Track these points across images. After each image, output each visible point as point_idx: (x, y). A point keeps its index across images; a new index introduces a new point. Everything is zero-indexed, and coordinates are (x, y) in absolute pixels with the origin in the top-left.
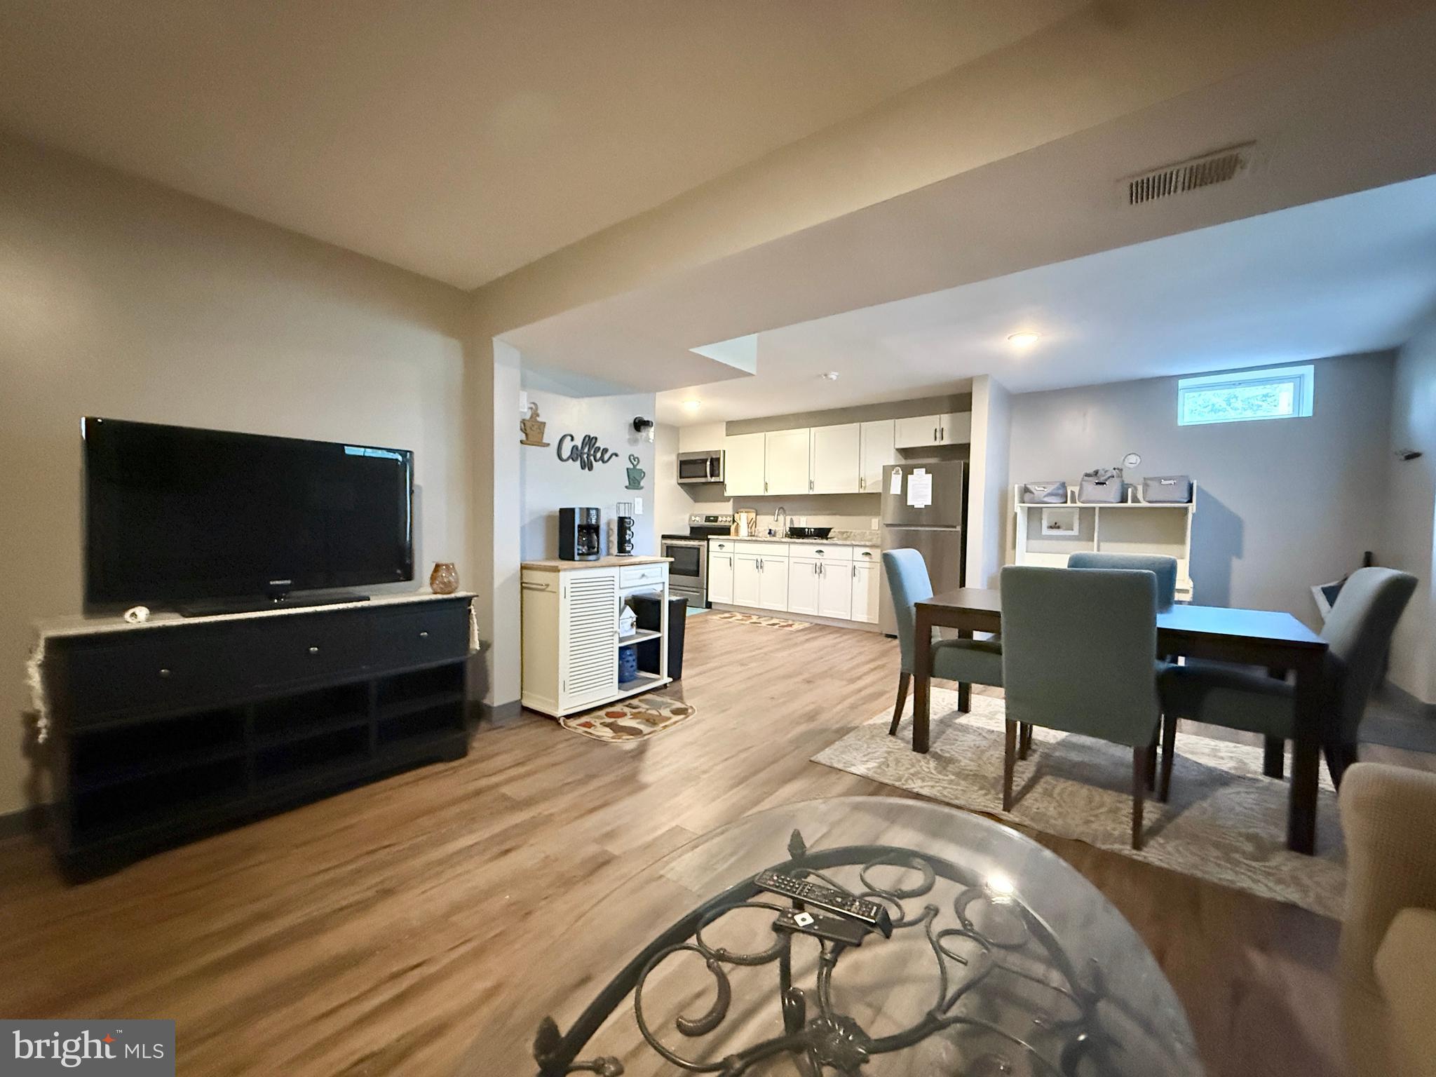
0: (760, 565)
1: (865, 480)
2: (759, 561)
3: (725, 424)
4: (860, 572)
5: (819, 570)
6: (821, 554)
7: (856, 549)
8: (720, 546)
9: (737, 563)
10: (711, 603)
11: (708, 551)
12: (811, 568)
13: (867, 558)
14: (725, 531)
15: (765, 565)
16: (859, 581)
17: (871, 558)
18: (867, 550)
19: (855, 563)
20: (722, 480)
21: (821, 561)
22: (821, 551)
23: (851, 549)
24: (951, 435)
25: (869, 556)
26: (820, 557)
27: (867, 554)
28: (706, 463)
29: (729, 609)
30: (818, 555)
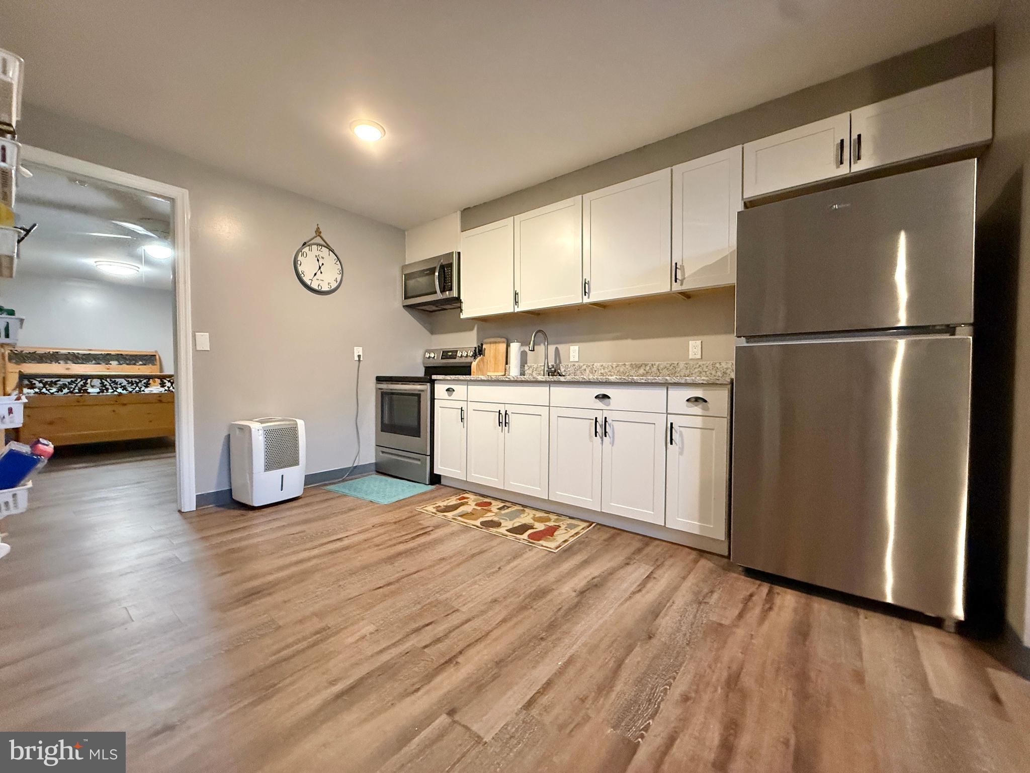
0: (503, 420)
1: (682, 267)
2: (503, 413)
3: (459, 213)
4: (681, 435)
5: (602, 429)
6: (607, 400)
7: (673, 392)
8: (448, 390)
9: (471, 416)
10: (440, 476)
11: (433, 399)
12: (589, 426)
13: (697, 409)
14: (465, 370)
15: (512, 419)
16: (681, 453)
17: (706, 409)
18: (698, 393)
19: (671, 419)
20: (455, 294)
21: (606, 414)
22: (605, 397)
23: (662, 392)
24: (880, 146)
25: (701, 405)
26: (604, 407)
27: (697, 400)
28: (434, 273)
29: (461, 490)
30: (599, 404)
